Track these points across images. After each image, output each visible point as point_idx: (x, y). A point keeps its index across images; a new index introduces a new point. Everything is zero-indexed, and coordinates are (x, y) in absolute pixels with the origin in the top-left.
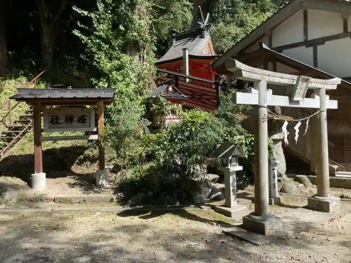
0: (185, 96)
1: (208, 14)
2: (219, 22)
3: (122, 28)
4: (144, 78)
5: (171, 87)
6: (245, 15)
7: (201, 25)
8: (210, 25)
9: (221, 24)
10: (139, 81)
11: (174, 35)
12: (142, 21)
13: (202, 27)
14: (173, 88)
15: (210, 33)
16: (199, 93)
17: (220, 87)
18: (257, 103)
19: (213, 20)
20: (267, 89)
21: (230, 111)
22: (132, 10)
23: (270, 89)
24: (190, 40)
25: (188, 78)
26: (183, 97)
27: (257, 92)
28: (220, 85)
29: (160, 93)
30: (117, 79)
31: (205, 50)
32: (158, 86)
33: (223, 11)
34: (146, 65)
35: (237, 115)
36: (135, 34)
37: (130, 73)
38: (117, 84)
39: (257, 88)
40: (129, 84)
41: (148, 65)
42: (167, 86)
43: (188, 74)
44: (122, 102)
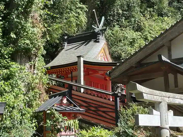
0: (81, 109)
1: (103, 18)
2: (114, 26)
3: (13, 36)
4: (34, 88)
5: (66, 99)
6: (143, 18)
7: (96, 29)
8: (106, 29)
9: (117, 28)
10: (29, 90)
11: (66, 37)
12: (35, 29)
13: (96, 31)
14: (67, 100)
15: (105, 37)
16: (95, 104)
17: (118, 99)
18: (159, 125)
19: (108, 24)
20: (168, 110)
21: (130, 127)
22: (26, 19)
23: (170, 110)
24: (83, 43)
25: (83, 88)
26: (79, 110)
27: (159, 113)
28: (119, 96)
29: (53, 106)
30: (5, 90)
31: (100, 55)
32: (50, 97)
33: (118, 14)
34: (37, 74)
35: (139, 132)
36: (28, 42)
37: (19, 82)
38: (4, 95)
39: (158, 109)
40: (18, 94)
41: (39, 74)
42: (61, 98)
43: (82, 83)
44: (10, 117)
